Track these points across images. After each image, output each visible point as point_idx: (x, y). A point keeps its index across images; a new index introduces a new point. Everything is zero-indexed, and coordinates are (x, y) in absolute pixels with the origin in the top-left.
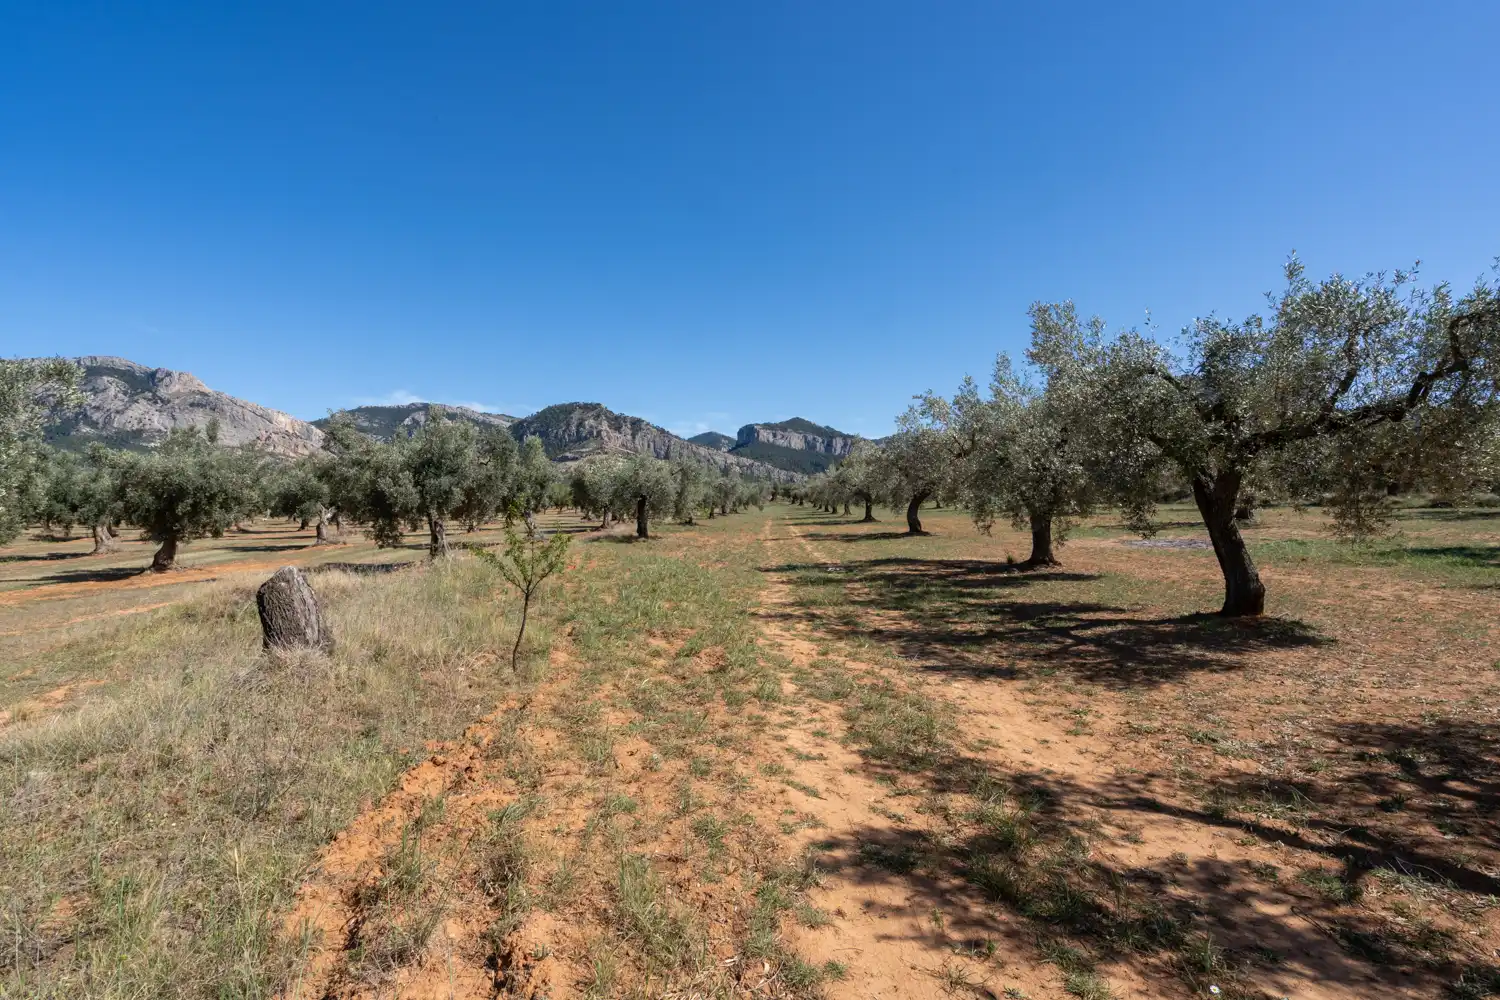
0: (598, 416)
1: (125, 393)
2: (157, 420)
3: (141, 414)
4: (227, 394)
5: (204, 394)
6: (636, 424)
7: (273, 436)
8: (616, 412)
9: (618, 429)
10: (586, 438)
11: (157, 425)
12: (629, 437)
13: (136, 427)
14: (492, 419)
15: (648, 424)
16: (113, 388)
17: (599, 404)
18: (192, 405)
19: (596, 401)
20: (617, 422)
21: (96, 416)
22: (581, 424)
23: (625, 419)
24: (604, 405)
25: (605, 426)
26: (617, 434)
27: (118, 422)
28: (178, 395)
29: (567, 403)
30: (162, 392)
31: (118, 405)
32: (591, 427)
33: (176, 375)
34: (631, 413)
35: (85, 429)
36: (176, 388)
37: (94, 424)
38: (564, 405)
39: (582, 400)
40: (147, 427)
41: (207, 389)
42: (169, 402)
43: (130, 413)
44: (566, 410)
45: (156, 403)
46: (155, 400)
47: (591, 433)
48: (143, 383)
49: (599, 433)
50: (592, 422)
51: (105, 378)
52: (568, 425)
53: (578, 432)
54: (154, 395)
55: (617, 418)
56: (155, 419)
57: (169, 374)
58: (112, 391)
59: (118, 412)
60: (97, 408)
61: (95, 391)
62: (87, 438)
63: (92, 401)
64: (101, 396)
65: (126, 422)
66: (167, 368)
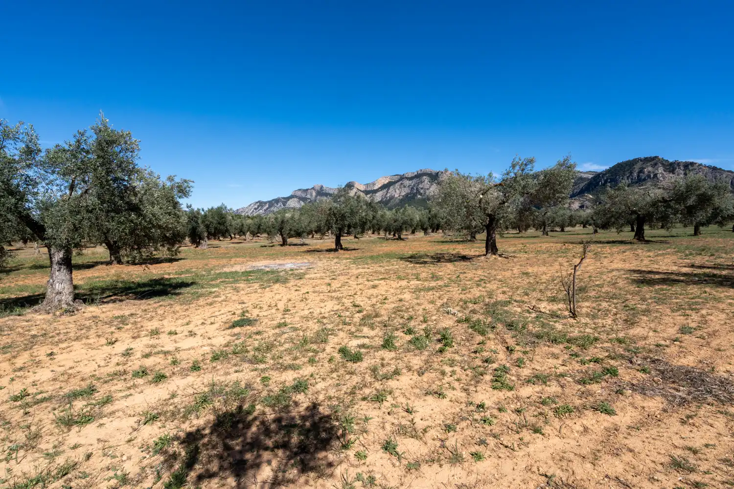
0: (656, 164)
1: (430, 182)
3: (434, 189)
6: (687, 166)
8: (671, 161)
9: (673, 171)
10: (644, 180)
12: (682, 176)
13: (432, 194)
14: (582, 175)
15: (701, 165)
16: (426, 179)
17: (656, 157)
19: (653, 155)
20: (671, 167)
21: (422, 191)
22: (641, 171)
23: (679, 164)
24: (660, 157)
25: (661, 170)
26: (671, 175)
27: (427, 193)
29: (631, 159)
30: (440, 180)
31: (428, 186)
32: (649, 172)
34: (683, 159)
35: (419, 196)
36: (444, 178)
37: (421, 194)
38: (629, 161)
39: (642, 156)
40: (436, 194)
43: (431, 189)
44: (631, 164)
46: (439, 183)
47: (649, 176)
48: (434, 178)
49: (655, 175)
50: (650, 169)
51: (425, 177)
52: (631, 173)
53: (638, 176)
54: (438, 181)
55: (671, 164)
57: (442, 173)
58: (426, 182)
59: (427, 189)
60: (422, 188)
61: (422, 182)
62: (419, 199)
63: (421, 186)
64: (423, 184)
65: (430, 193)
66: (441, 171)
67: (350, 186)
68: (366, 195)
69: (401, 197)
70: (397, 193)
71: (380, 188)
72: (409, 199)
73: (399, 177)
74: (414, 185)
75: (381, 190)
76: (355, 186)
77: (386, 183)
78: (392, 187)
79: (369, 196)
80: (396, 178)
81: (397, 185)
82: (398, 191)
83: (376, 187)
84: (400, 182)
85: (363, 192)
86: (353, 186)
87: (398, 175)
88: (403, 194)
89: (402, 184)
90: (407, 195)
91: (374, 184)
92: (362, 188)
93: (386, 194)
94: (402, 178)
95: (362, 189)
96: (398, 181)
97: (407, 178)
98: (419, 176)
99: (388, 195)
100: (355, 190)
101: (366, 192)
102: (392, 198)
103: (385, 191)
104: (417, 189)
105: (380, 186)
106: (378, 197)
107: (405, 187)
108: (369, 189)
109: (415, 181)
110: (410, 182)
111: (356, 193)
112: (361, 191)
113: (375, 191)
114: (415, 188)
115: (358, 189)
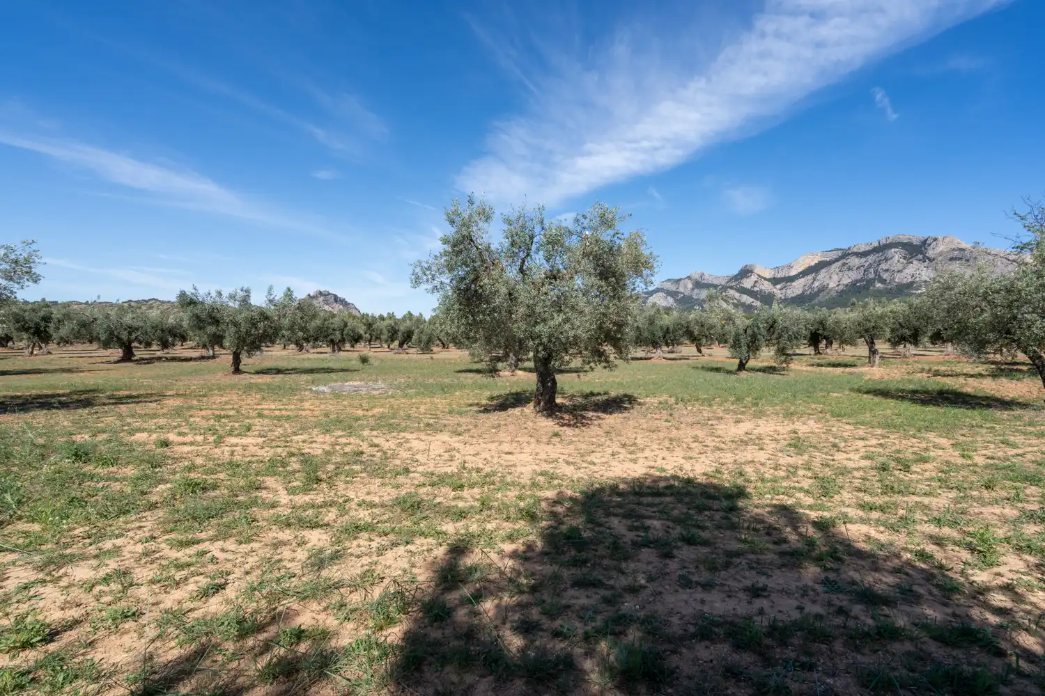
1: (905, 258)
2: (925, 274)
3: (919, 271)
5: (961, 250)
11: (924, 278)
13: (910, 280)
16: (896, 255)
18: (951, 259)
21: (885, 276)
27: (898, 278)
28: (941, 254)
30: (930, 253)
31: (900, 267)
33: (940, 238)
35: (878, 285)
36: (941, 248)
37: (883, 281)
40: (917, 279)
41: (964, 245)
42: (934, 259)
43: (906, 271)
45: (925, 261)
48: (916, 250)
51: (893, 250)
54: (924, 256)
56: (923, 273)
57: (935, 240)
58: (896, 258)
59: (898, 271)
60: (887, 270)
61: (886, 260)
62: (879, 291)
63: (883, 266)
64: (889, 262)
65: (904, 277)
66: (933, 235)
67: (745, 272)
68: (775, 284)
69: (841, 288)
70: (834, 280)
71: (801, 273)
72: (857, 290)
73: (840, 253)
74: (870, 265)
75: (803, 277)
76: (755, 271)
77: (813, 264)
78: (824, 270)
79: (778, 286)
80: (834, 255)
81: (834, 266)
82: (835, 278)
83: (793, 273)
84: (844, 261)
85: (769, 280)
86: (752, 272)
87: (836, 250)
88: (846, 281)
89: (844, 264)
90: (853, 284)
91: (790, 267)
92: (768, 275)
93: (812, 283)
94: (846, 254)
95: (768, 277)
96: (837, 260)
97: (856, 254)
98: (881, 249)
99: (816, 284)
100: (754, 278)
101: (775, 281)
102: (823, 289)
103: (810, 277)
104: (876, 272)
105: (800, 270)
106: (797, 288)
107: (850, 269)
108: (779, 276)
109: (871, 258)
110: (863, 260)
111: (756, 282)
112: (765, 279)
113: (791, 279)
114: (872, 270)
115: (759, 276)
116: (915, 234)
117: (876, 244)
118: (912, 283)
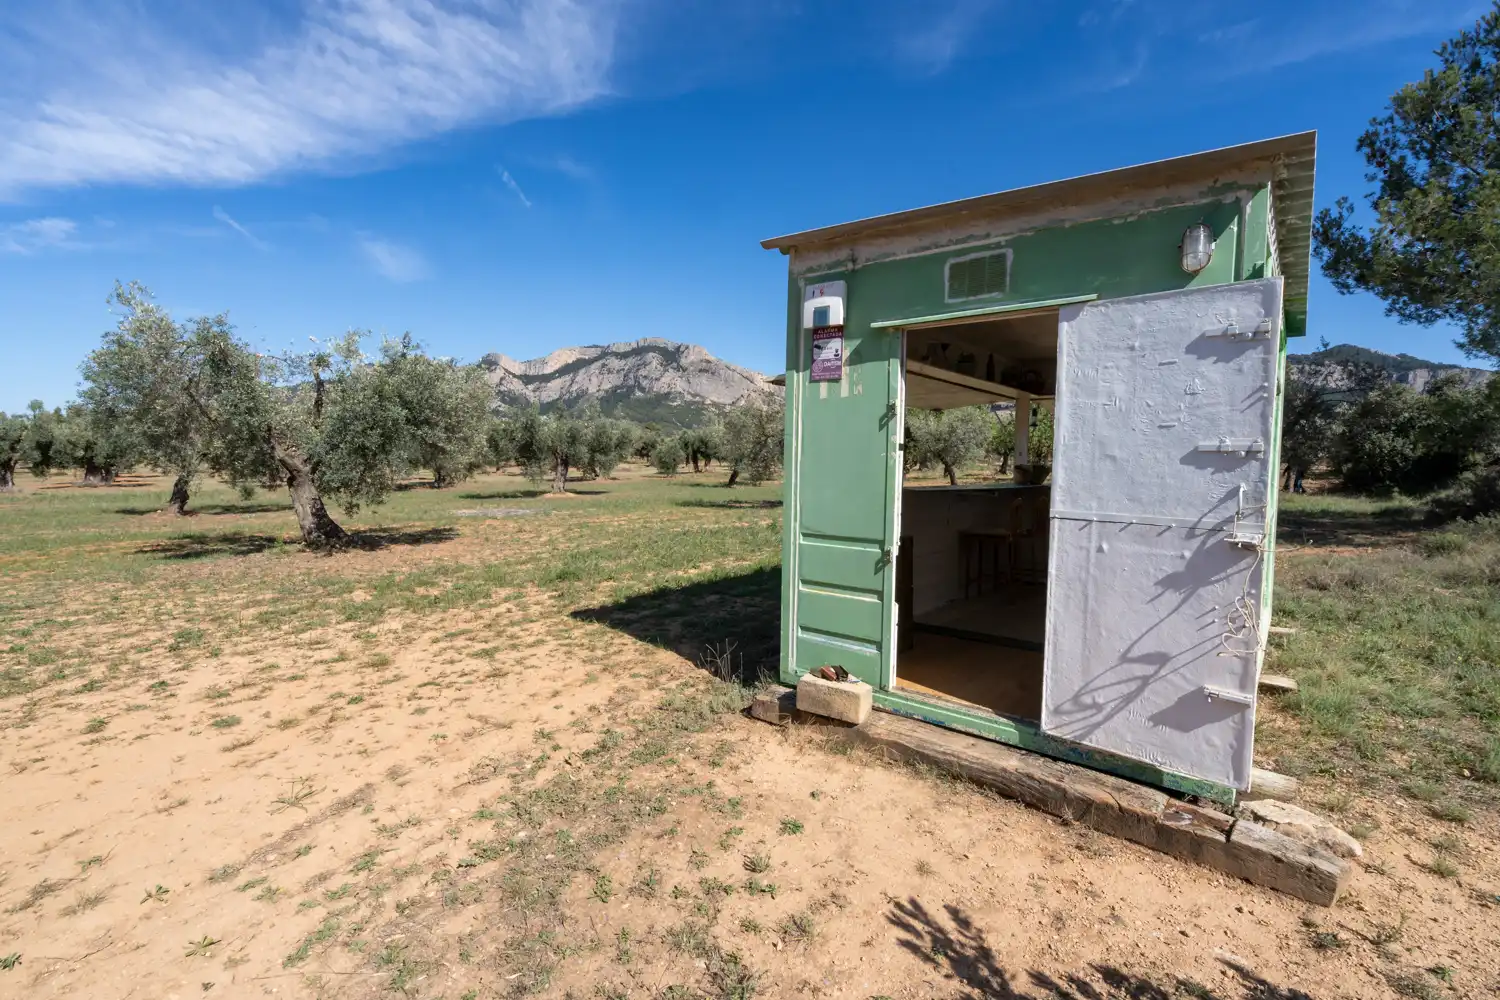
1: (661, 365)
2: (680, 385)
3: (670, 381)
4: (726, 361)
5: (708, 362)
7: (753, 394)
11: (680, 390)
13: (666, 391)
18: (700, 371)
21: (645, 383)
27: (656, 387)
28: (692, 363)
30: (684, 362)
31: (657, 374)
33: (691, 347)
35: (639, 394)
36: (692, 358)
37: (642, 390)
40: (673, 390)
41: (712, 358)
42: (686, 369)
43: (663, 380)
45: (679, 371)
46: (680, 368)
48: (671, 357)
51: (651, 354)
54: (678, 365)
56: (678, 383)
57: (687, 348)
58: (654, 363)
59: (656, 379)
60: (645, 377)
61: (645, 365)
62: (638, 400)
63: (643, 372)
64: (648, 368)
65: (661, 387)
66: (685, 343)
67: (490, 363)
68: (526, 384)
69: (602, 393)
70: (594, 383)
71: (557, 371)
72: (618, 397)
73: (598, 351)
74: (629, 371)
75: (560, 377)
76: (502, 363)
77: (570, 361)
78: (583, 370)
79: (531, 387)
80: (593, 353)
81: (593, 366)
82: (595, 380)
83: (548, 370)
84: (603, 361)
85: (519, 377)
86: (496, 363)
87: (596, 347)
88: (607, 386)
89: (604, 365)
90: (615, 389)
91: (544, 362)
92: (518, 369)
93: (571, 385)
94: (605, 354)
95: (518, 373)
96: (596, 360)
97: (617, 355)
98: (639, 351)
99: (575, 388)
100: (500, 373)
101: (527, 379)
102: (582, 394)
103: (567, 378)
104: (636, 377)
105: (557, 367)
106: (552, 391)
107: (610, 372)
108: (532, 372)
109: (631, 361)
110: (623, 362)
111: (502, 379)
112: (515, 376)
113: (547, 378)
114: (631, 376)
115: (506, 370)
116: (670, 341)
117: (634, 345)
118: (669, 393)
